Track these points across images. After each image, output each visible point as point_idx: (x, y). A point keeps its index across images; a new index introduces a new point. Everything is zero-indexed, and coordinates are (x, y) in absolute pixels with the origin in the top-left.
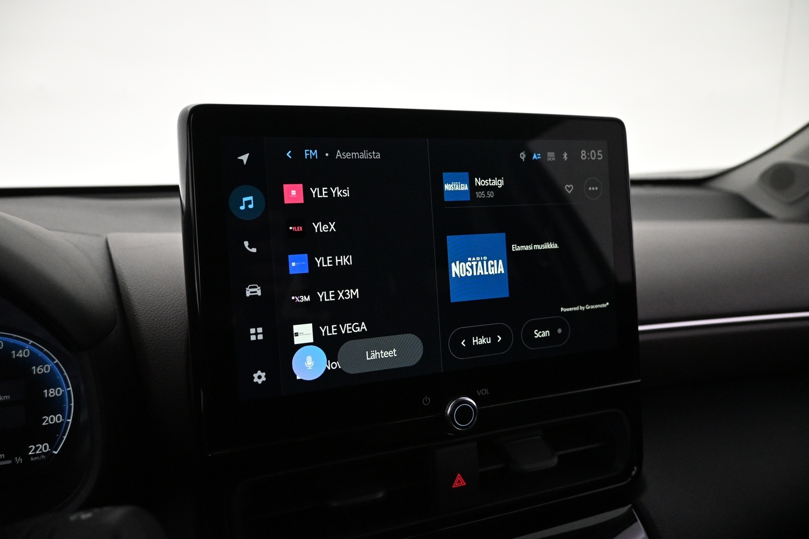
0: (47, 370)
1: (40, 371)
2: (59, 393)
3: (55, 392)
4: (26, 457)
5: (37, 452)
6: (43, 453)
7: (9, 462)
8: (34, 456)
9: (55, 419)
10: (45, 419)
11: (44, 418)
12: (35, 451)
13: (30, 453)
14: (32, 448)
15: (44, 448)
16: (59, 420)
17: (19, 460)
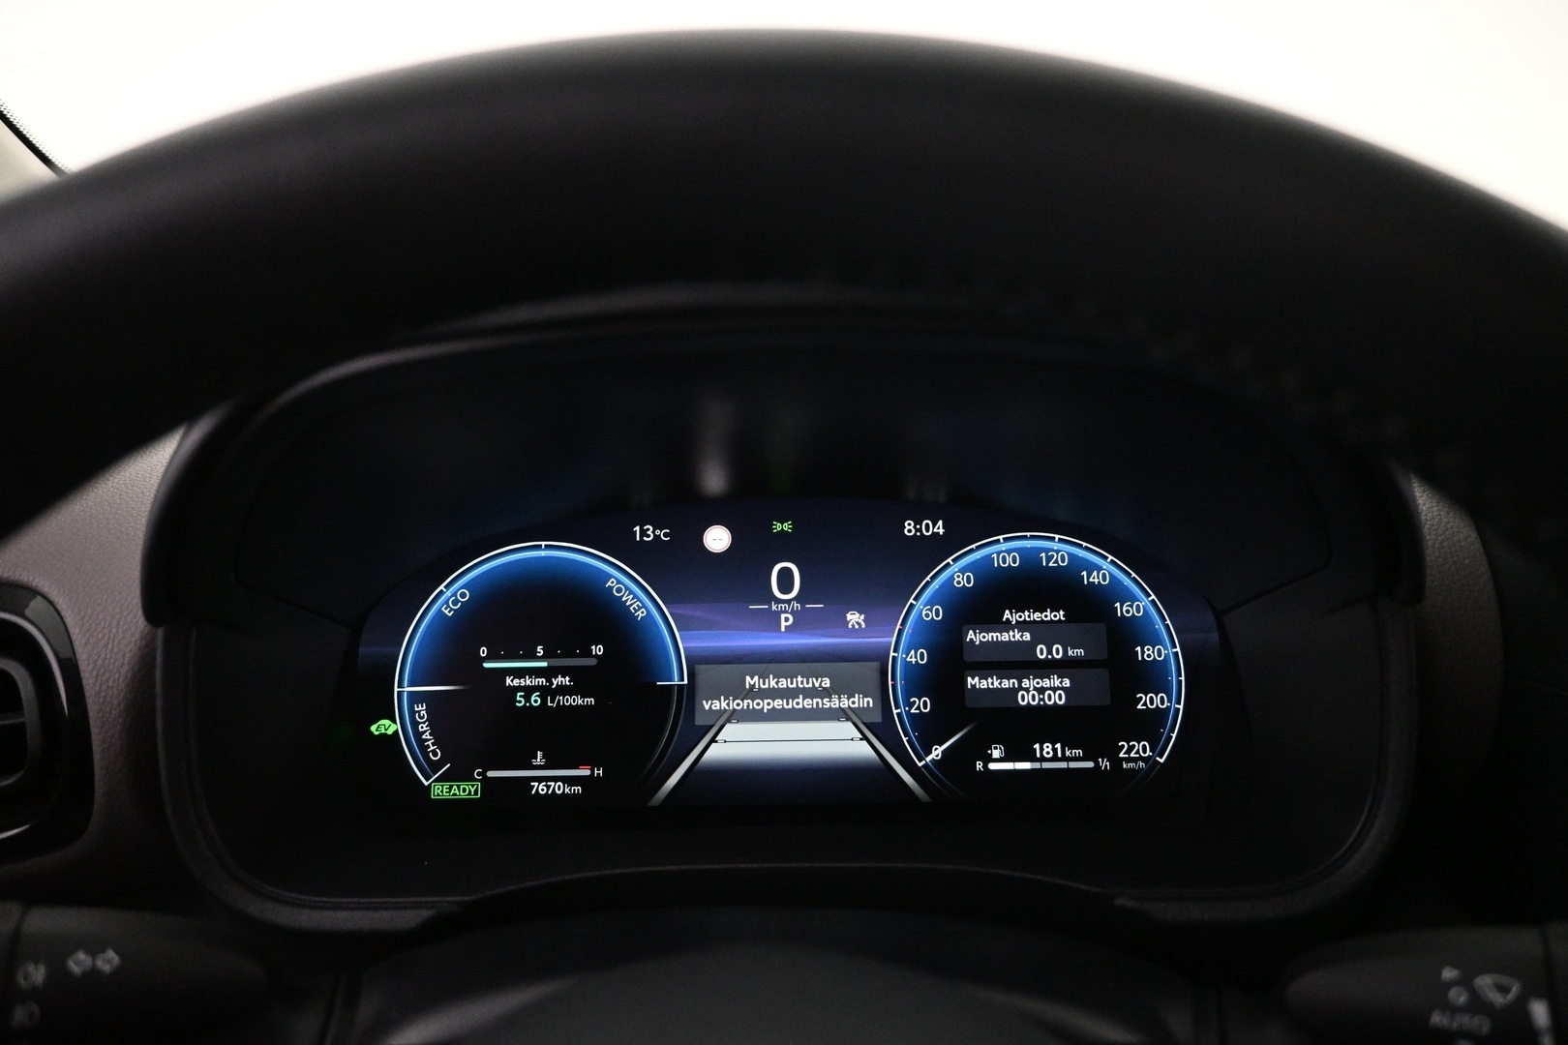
0: (1138, 611)
1: (1128, 612)
2: (1160, 655)
3: (1153, 652)
4: (1116, 762)
5: (1132, 755)
6: (1141, 758)
7: (1090, 764)
8: (1129, 760)
9: (1157, 701)
10: (1141, 698)
11: (1138, 696)
12: (1129, 752)
13: (1121, 755)
14: (1123, 746)
15: (1141, 748)
16: (1162, 703)
17: (1105, 764)
